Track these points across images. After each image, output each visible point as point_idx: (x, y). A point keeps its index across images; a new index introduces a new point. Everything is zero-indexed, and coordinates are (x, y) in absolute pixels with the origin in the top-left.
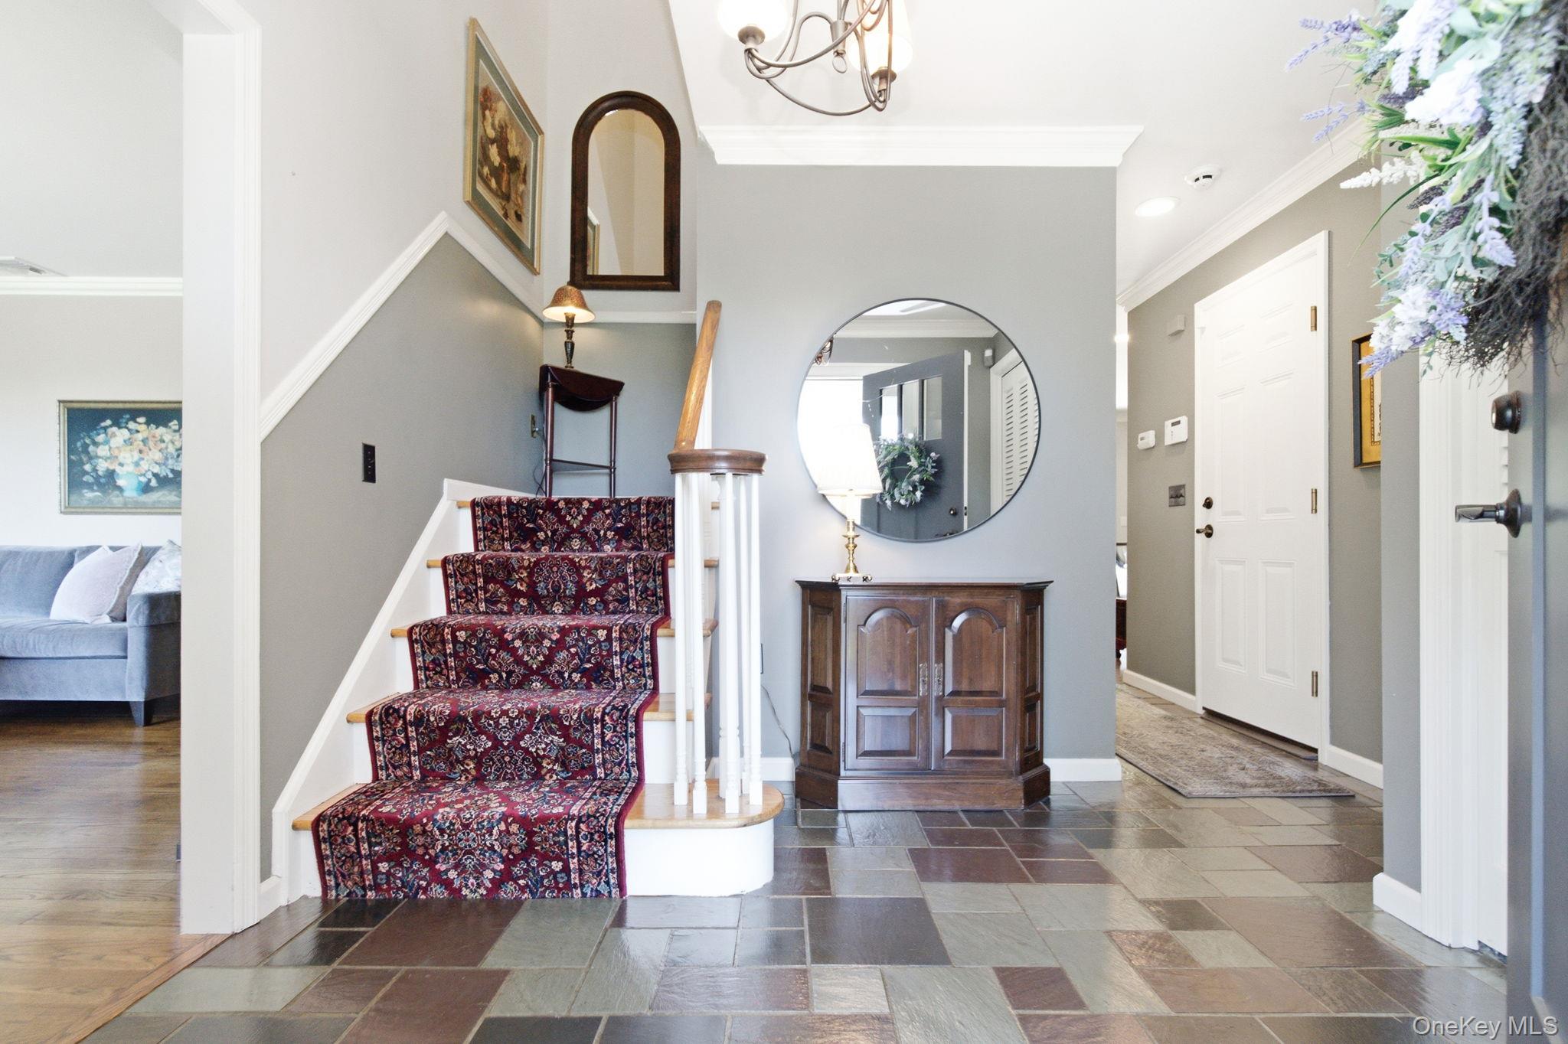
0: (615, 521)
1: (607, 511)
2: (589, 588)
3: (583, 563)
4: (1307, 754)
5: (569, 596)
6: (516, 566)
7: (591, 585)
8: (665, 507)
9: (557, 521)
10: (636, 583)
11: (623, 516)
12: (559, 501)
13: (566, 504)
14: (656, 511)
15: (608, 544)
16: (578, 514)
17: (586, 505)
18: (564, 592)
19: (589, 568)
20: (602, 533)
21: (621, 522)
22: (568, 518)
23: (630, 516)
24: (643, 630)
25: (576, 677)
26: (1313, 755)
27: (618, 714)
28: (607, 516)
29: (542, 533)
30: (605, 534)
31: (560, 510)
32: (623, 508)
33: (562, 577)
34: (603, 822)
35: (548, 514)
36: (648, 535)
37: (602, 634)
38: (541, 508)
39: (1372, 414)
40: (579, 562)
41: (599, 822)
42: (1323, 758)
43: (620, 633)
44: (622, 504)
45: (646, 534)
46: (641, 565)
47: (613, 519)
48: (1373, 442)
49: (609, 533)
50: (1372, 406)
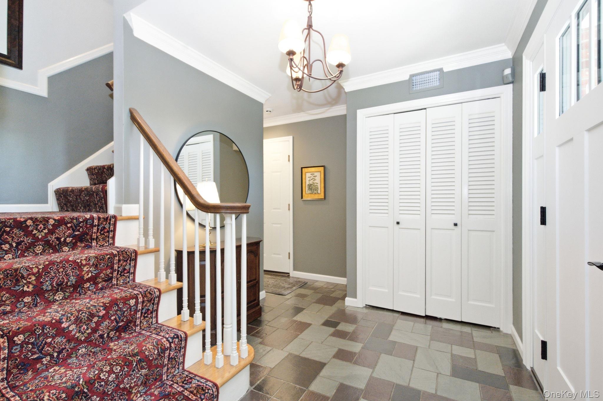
0: (74, 231)
1: (69, 225)
2: (86, 277)
3: (84, 262)
4: (287, 275)
5: (70, 286)
6: (25, 274)
7: (88, 275)
8: (110, 220)
9: (24, 235)
10: (119, 267)
11: (81, 227)
12: (26, 221)
13: (34, 222)
14: (105, 223)
15: (67, 246)
16: (44, 229)
17: (52, 222)
18: (67, 283)
19: (89, 264)
20: (62, 240)
21: (79, 231)
22: (35, 232)
23: (86, 227)
24: (155, 293)
25: (112, 334)
26: (288, 275)
27: (177, 340)
28: (68, 229)
29: (7, 245)
30: (65, 239)
31: (28, 227)
32: (81, 222)
33: (67, 275)
34: (212, 393)
35: (15, 231)
36: (97, 237)
37: (132, 302)
38: (8, 227)
39: (306, 187)
40: (81, 262)
41: (210, 393)
42: (291, 275)
43: (143, 298)
44: (81, 220)
45: (95, 237)
46: (123, 257)
47: (73, 229)
48: (306, 194)
49: (68, 239)
50: (306, 185)
